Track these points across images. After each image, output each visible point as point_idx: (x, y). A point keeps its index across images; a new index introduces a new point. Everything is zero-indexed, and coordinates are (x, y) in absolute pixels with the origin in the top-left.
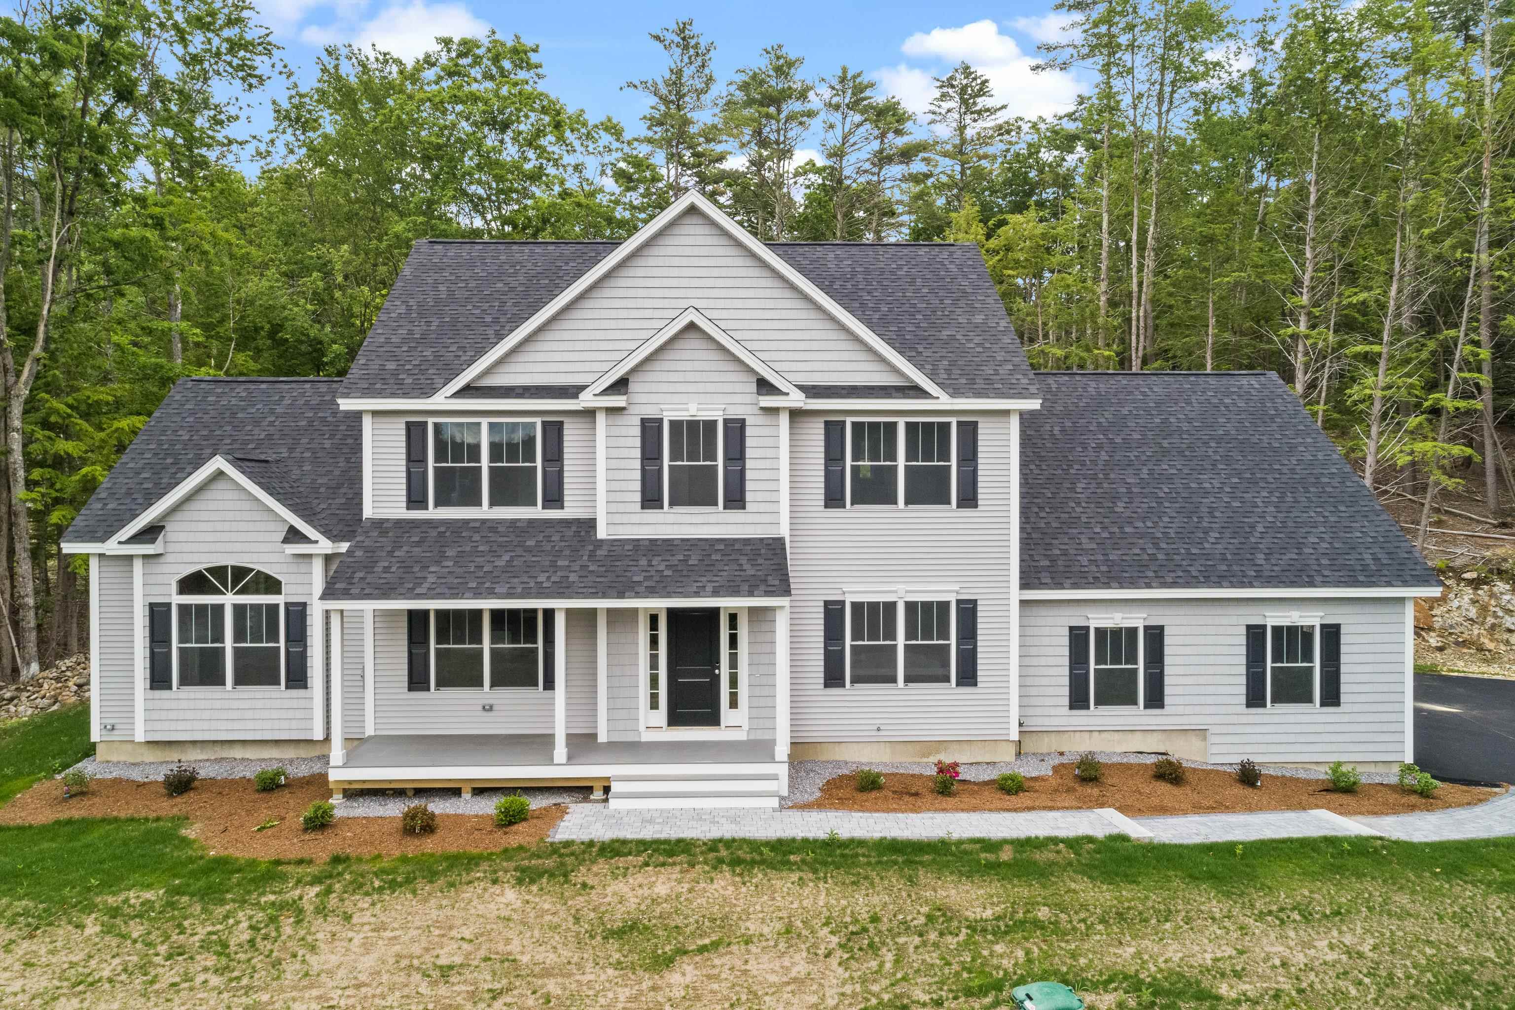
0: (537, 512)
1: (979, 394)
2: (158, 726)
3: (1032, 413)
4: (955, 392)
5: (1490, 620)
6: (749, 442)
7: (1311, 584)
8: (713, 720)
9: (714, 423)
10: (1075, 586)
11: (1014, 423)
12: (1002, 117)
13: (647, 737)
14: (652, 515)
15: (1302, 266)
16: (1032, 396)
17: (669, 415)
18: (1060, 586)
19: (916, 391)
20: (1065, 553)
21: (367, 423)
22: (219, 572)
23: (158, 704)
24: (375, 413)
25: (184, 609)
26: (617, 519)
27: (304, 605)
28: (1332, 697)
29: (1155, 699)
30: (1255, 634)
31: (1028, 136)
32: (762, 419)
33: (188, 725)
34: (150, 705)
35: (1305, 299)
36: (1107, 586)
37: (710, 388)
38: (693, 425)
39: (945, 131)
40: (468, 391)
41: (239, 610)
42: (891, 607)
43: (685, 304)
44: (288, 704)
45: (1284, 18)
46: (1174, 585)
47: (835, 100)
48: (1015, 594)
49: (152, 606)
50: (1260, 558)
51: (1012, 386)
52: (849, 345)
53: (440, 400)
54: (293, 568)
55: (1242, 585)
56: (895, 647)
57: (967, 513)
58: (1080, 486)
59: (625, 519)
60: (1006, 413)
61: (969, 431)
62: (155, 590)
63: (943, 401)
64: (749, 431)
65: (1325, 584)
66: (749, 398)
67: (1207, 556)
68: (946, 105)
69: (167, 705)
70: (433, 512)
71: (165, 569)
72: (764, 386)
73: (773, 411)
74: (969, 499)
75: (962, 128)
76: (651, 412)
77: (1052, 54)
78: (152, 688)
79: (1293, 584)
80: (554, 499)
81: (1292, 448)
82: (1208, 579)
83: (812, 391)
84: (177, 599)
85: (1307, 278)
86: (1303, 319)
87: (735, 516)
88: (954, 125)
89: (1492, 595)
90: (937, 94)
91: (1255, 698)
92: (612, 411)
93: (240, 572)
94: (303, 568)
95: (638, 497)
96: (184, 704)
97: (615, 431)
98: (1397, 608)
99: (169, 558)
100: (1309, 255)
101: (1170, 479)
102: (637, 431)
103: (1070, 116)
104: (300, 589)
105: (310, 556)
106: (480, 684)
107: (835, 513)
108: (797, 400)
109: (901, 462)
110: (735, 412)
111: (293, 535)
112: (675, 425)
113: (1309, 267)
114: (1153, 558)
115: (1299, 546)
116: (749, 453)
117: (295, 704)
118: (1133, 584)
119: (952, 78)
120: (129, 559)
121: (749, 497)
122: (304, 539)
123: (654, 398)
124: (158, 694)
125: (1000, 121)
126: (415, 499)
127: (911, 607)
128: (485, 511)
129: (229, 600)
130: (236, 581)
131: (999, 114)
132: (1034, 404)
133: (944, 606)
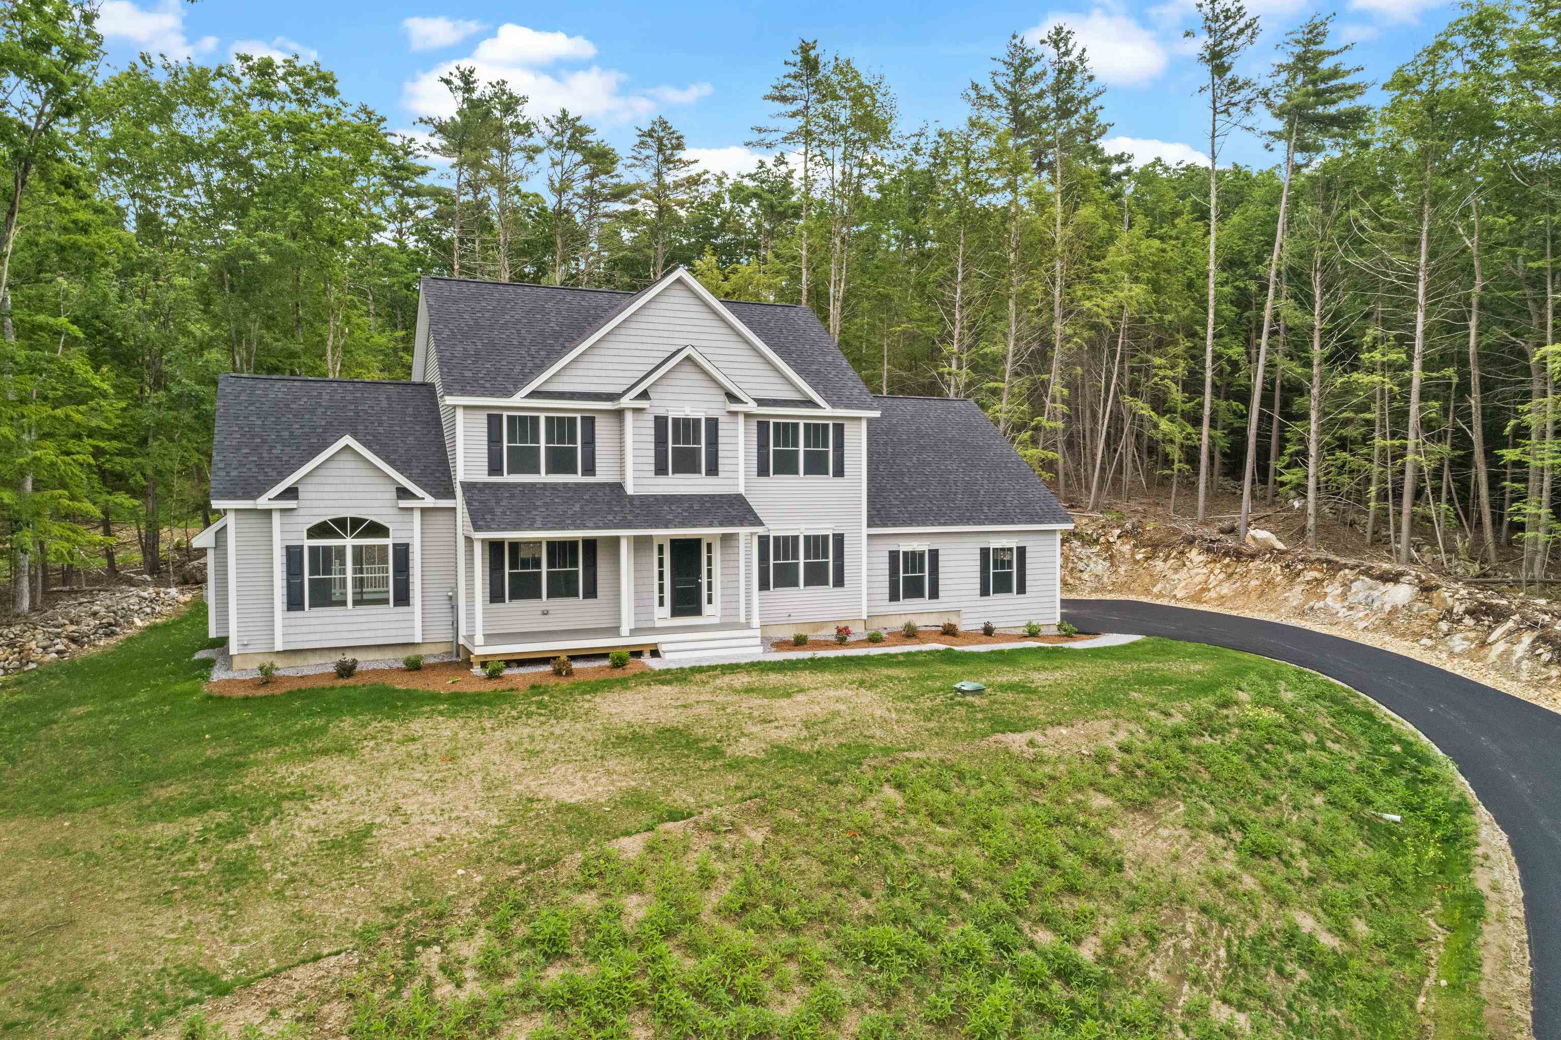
0: (578, 478)
1: (847, 407)
2: (292, 638)
3: (876, 419)
4: (834, 405)
5: (1070, 565)
6: (720, 433)
7: (1013, 523)
8: (698, 612)
9: (699, 420)
10: (894, 525)
11: (864, 424)
12: (694, 170)
13: (659, 624)
14: (661, 479)
15: (953, 324)
16: (875, 409)
17: (672, 415)
18: (885, 525)
19: (811, 403)
20: (883, 507)
21: (460, 413)
22: (341, 522)
23: (293, 622)
24: (466, 407)
25: (313, 550)
26: (640, 482)
27: (407, 545)
28: (1022, 589)
29: (934, 594)
30: (985, 552)
31: (713, 188)
32: (727, 419)
33: (318, 637)
34: (287, 622)
35: (955, 348)
36: (910, 525)
37: (698, 397)
38: (686, 421)
39: (645, 175)
40: (534, 394)
41: (358, 550)
42: (796, 538)
43: (684, 343)
44: (396, 617)
45: (932, 134)
46: (945, 524)
47: (557, 139)
48: (865, 531)
49: (288, 548)
50: (986, 509)
51: (864, 402)
52: (771, 373)
53: (517, 400)
54: (399, 518)
55: (980, 524)
56: (797, 564)
57: (839, 480)
58: (881, 467)
59: (645, 481)
60: (859, 419)
61: (839, 429)
62: (288, 536)
63: (828, 410)
64: (720, 426)
65: (1020, 522)
66: (720, 405)
67: (959, 508)
68: (646, 152)
69: (299, 622)
70: (507, 478)
71: (300, 520)
72: (731, 397)
73: (734, 414)
74: (839, 472)
75: (659, 174)
76: (661, 412)
77: (763, 135)
78: (289, 609)
79: (1004, 523)
80: (590, 469)
81: (990, 446)
82: (960, 521)
83: (761, 402)
84: (308, 543)
85: (956, 334)
86: (954, 363)
87: (712, 480)
88: (653, 171)
89: (1071, 549)
90: (637, 141)
91: (984, 592)
92: (637, 410)
93: (356, 522)
94: (407, 518)
95: (653, 468)
96: (313, 621)
97: (639, 424)
98: (1049, 537)
99: (301, 512)
100: (957, 316)
101: (929, 464)
102: (652, 424)
103: (752, 177)
104: (403, 534)
105: (412, 509)
106: (540, 597)
107: (763, 479)
108: (752, 407)
109: (801, 448)
110: (713, 414)
111: (403, 493)
112: (676, 421)
113: (958, 325)
114: (931, 509)
115: (1004, 502)
116: (720, 440)
117: (400, 617)
118: (924, 523)
119: (653, 130)
120: (268, 512)
121: (720, 468)
122: (413, 496)
123: (663, 403)
124: (293, 614)
125: (693, 173)
126: (495, 468)
127: (807, 538)
128: (543, 477)
129: (349, 542)
130: (353, 530)
131: (692, 166)
132: (877, 414)
133: (825, 538)
